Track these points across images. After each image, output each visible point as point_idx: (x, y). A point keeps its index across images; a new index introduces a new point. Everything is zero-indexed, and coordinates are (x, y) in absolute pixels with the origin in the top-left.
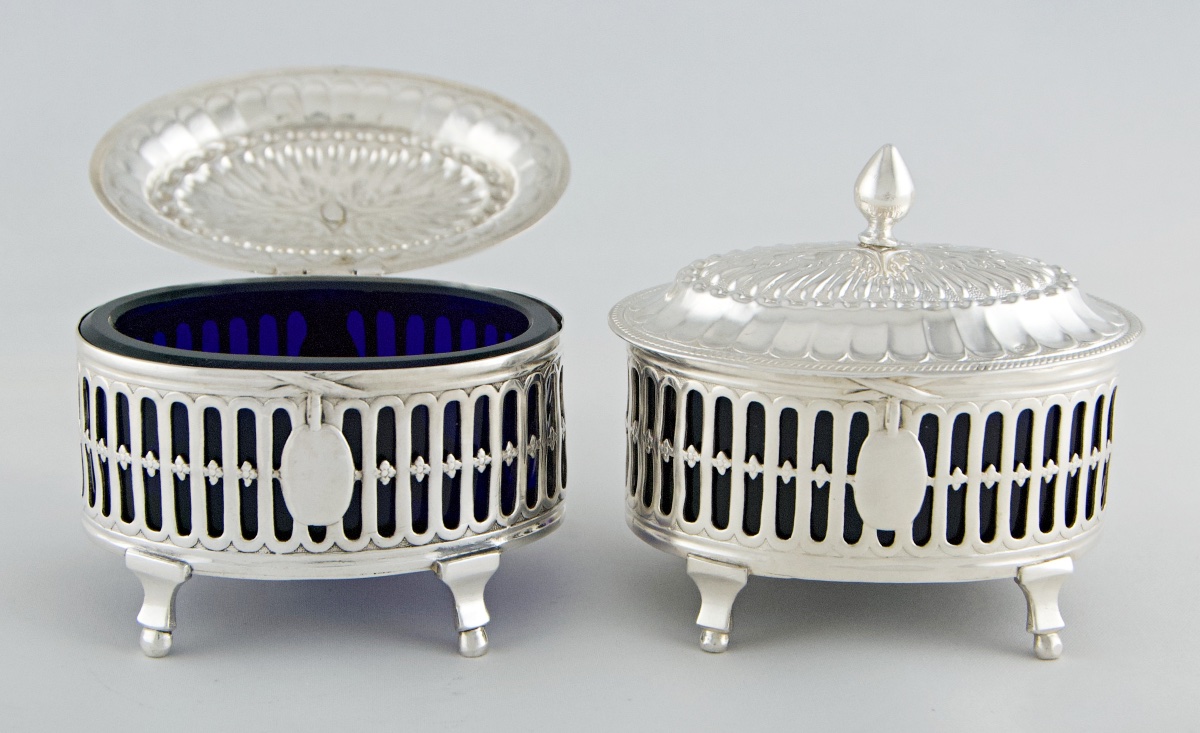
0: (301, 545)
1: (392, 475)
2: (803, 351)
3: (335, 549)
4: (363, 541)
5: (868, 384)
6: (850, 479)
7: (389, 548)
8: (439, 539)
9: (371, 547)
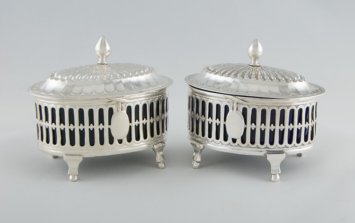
0: (230, 143)
1: (255, 128)
2: (92, 93)
3: (238, 146)
4: (246, 144)
5: (113, 100)
6: (109, 126)
7: (253, 148)
8: (267, 147)
9: (248, 146)
